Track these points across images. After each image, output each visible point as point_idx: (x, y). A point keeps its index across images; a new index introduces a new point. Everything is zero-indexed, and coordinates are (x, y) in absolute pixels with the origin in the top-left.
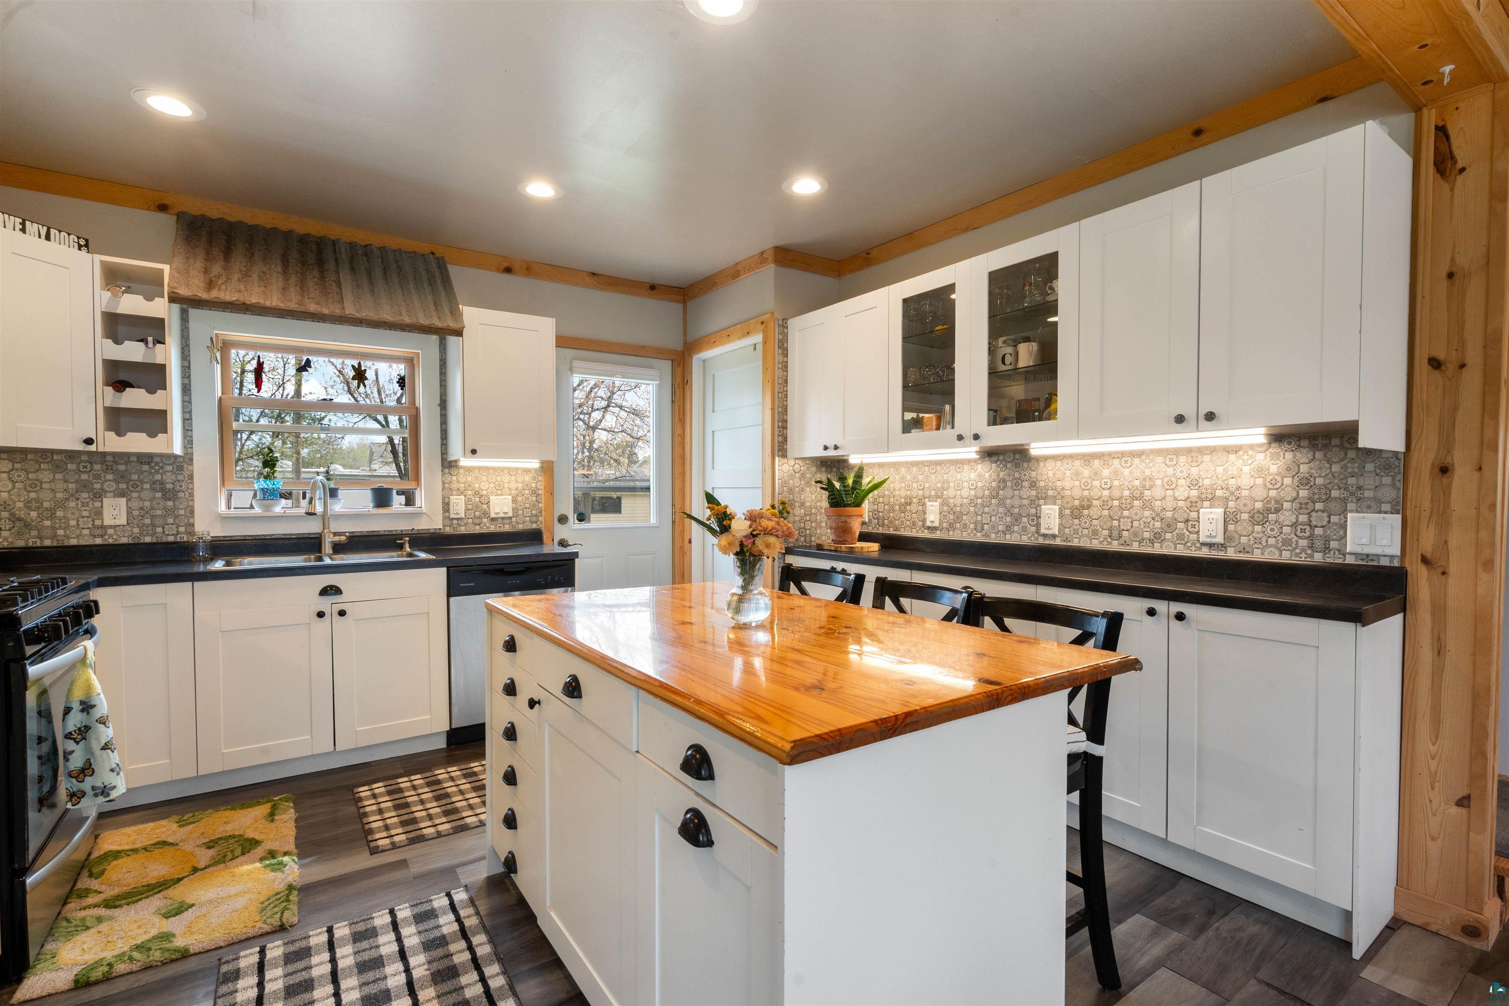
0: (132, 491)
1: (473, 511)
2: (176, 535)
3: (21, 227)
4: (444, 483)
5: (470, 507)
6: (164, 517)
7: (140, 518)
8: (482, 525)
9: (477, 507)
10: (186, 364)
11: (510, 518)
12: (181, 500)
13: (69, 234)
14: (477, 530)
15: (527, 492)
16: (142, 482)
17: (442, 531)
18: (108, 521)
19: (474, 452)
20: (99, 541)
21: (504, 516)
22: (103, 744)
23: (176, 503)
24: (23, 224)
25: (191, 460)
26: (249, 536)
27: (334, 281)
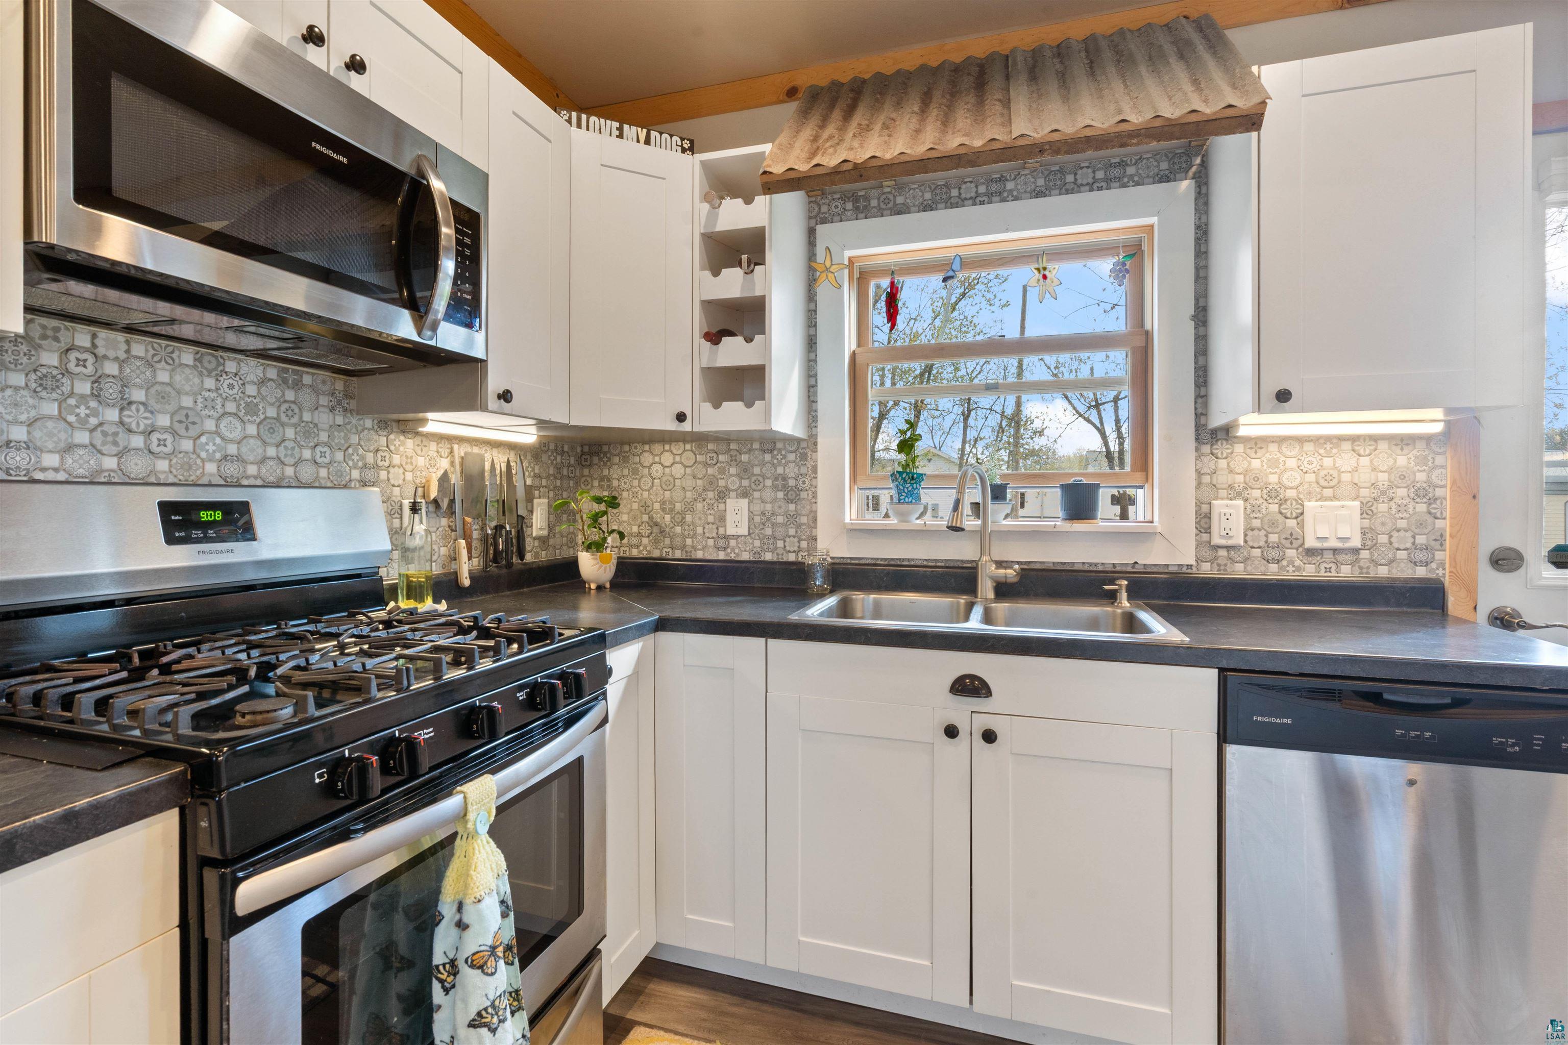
0: (754, 490)
1: (1263, 533)
2: (797, 552)
3: (617, 133)
4: (1199, 473)
5: (1256, 523)
6: (785, 525)
7: (761, 526)
8: (1284, 563)
9: (1273, 524)
10: (812, 306)
11: (1356, 551)
12: (803, 502)
13: (671, 136)
14: (1272, 572)
15: (1402, 492)
16: (764, 477)
17: (1194, 570)
18: (731, 531)
19: (1283, 396)
20: (722, 556)
21: (1339, 545)
22: (472, 1014)
23: (799, 507)
24: (620, 129)
25: (815, 444)
26: (882, 559)
27: (999, 100)
